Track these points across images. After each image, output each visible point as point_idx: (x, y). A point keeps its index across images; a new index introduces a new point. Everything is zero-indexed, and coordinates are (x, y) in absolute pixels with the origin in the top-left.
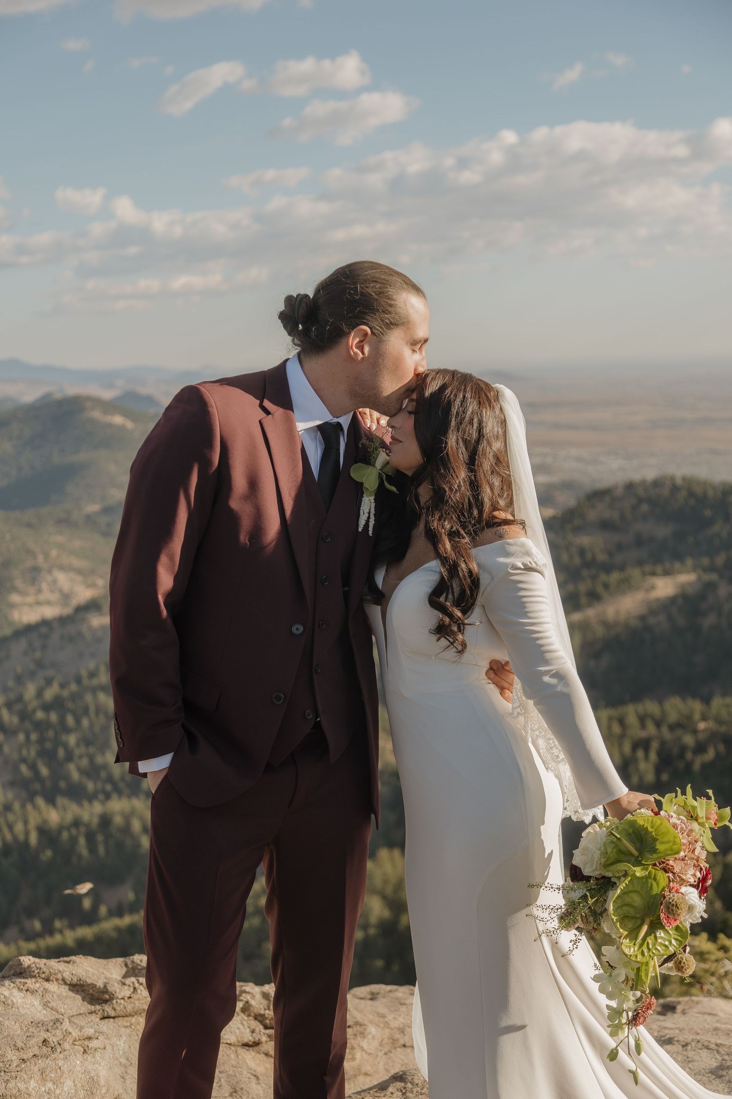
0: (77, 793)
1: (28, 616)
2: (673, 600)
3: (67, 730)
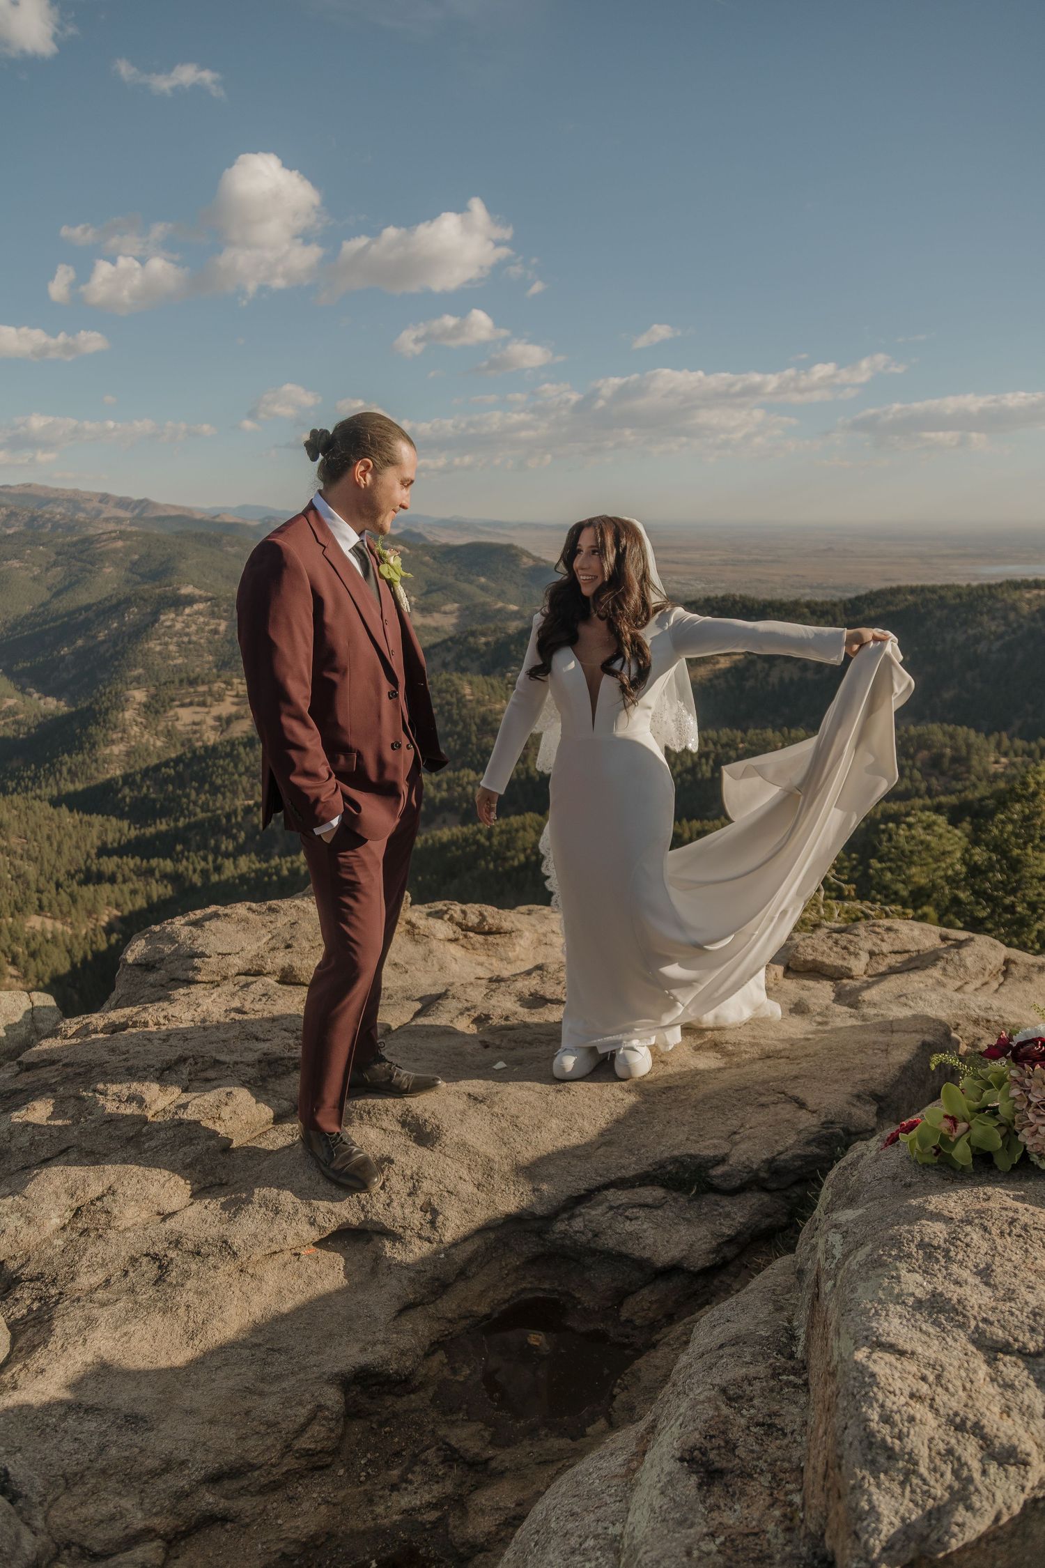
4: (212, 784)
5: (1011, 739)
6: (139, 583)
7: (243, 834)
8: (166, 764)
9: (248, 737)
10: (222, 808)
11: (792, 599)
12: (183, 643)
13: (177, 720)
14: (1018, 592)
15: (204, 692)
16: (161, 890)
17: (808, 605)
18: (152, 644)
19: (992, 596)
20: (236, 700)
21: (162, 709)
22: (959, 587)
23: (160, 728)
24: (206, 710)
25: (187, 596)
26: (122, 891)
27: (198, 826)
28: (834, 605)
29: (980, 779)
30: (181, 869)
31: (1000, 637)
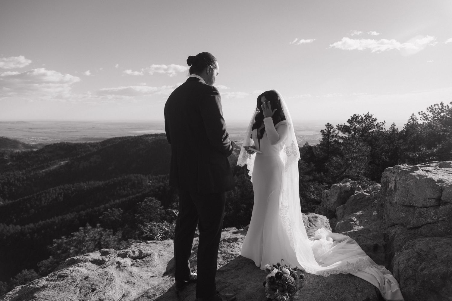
2: (65, 165)
5: (152, 176)
17: (89, 144)
19: (141, 139)
28: (98, 143)
29: (146, 188)
31: (145, 149)
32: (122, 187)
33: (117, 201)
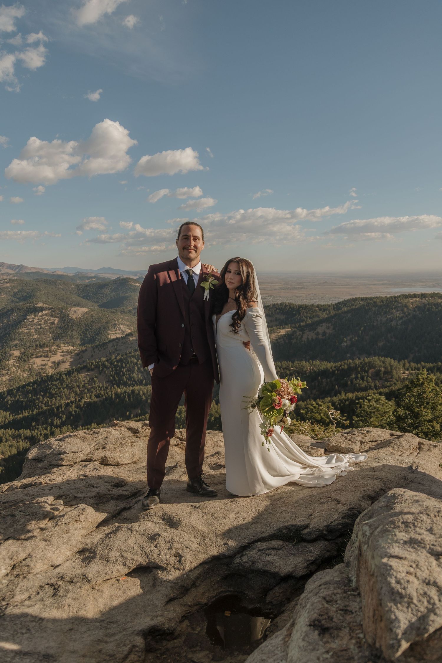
0: (125, 384)
1: (113, 337)
2: (285, 335)
3: (124, 368)
4: (50, 393)
5: (409, 363)
6: (17, 302)
7: (64, 416)
8: (28, 385)
9: (67, 371)
10: (55, 404)
11: (311, 304)
12: (38, 328)
13: (34, 364)
14: (407, 299)
15: (47, 351)
16: (24, 444)
17: (318, 306)
18: (23, 330)
19: (396, 301)
20: (62, 354)
21: (27, 359)
22: (382, 297)
23: (26, 368)
24: (48, 359)
25: (39, 307)
26: (5, 446)
27: (43, 413)
28: (329, 306)
29: (397, 381)
30: (34, 434)
31: (401, 318)
32: (359, 375)
33: (350, 395)
